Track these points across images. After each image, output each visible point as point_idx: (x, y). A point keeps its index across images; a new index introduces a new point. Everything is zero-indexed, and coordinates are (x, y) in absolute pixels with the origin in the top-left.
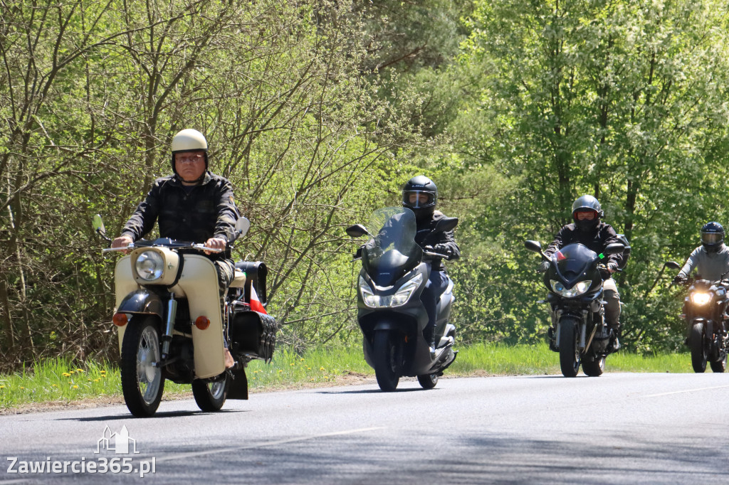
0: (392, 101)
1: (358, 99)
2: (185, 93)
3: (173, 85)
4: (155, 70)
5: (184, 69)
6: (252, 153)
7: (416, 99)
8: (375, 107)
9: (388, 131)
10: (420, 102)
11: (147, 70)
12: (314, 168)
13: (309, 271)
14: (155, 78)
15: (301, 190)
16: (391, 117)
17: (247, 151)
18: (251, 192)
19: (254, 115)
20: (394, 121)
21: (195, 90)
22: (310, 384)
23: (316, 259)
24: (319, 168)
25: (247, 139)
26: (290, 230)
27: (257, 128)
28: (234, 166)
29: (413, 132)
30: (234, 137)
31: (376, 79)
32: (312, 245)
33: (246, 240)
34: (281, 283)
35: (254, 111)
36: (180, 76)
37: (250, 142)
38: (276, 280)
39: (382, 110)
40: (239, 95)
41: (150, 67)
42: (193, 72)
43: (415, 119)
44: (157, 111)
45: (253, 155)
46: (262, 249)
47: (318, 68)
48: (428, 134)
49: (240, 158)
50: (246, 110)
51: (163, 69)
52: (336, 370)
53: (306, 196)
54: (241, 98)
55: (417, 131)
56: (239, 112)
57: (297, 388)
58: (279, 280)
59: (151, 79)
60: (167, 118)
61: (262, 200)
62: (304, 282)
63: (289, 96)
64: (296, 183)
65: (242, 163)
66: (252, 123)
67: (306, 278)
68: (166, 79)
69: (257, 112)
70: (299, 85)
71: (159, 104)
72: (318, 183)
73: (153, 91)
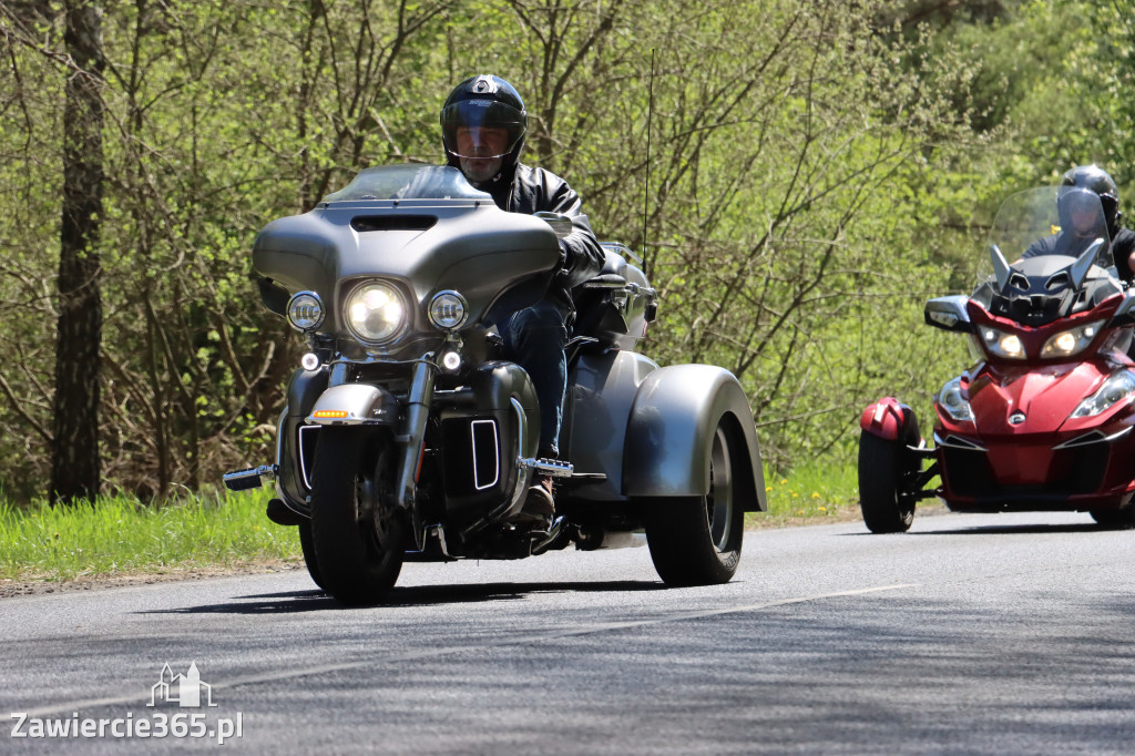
0: (923, 75)
1: (869, 73)
2: (599, 68)
3: (580, 56)
4: (553, 33)
5: (597, 32)
6: (702, 161)
7: (962, 72)
8: (896, 85)
9: (917, 122)
10: (968, 76)
11: (539, 35)
12: (800, 183)
13: (792, 344)
14: (552, 48)
15: (781, 218)
16: (922, 100)
17: (695, 157)
18: (702, 222)
19: (705, 100)
20: (926, 106)
21: (616, 63)
22: (797, 520)
23: (803, 327)
24: (807, 181)
25: (694, 137)
26: (763, 281)
27: (712, 122)
28: (675, 182)
29: (956, 123)
30: (675, 137)
31: (897, 41)
32: (797, 303)
33: (694, 297)
34: (749, 363)
35: (705, 96)
36: (592, 41)
37: (700, 144)
38: (742, 359)
39: (906, 89)
40: (682, 71)
41: (546, 32)
42: (610, 37)
43: (958, 103)
44: (556, 98)
45: (705, 164)
46: (719, 311)
47: (806, 25)
48: (981, 125)
49: (685, 168)
50: (692, 93)
51: (565, 32)
52: (838, 498)
53: (788, 227)
54: (685, 75)
55: (961, 122)
56: (683, 97)
57: (777, 524)
58: (746, 359)
59: (547, 48)
60: (572, 110)
61: (718, 234)
62: (786, 361)
63: (761, 70)
64: (772, 207)
65: (688, 175)
66: (703, 114)
67: (789, 354)
68: (570, 49)
69: (711, 98)
70: (775, 53)
71: (558, 88)
72: (807, 206)
73: (549, 68)
